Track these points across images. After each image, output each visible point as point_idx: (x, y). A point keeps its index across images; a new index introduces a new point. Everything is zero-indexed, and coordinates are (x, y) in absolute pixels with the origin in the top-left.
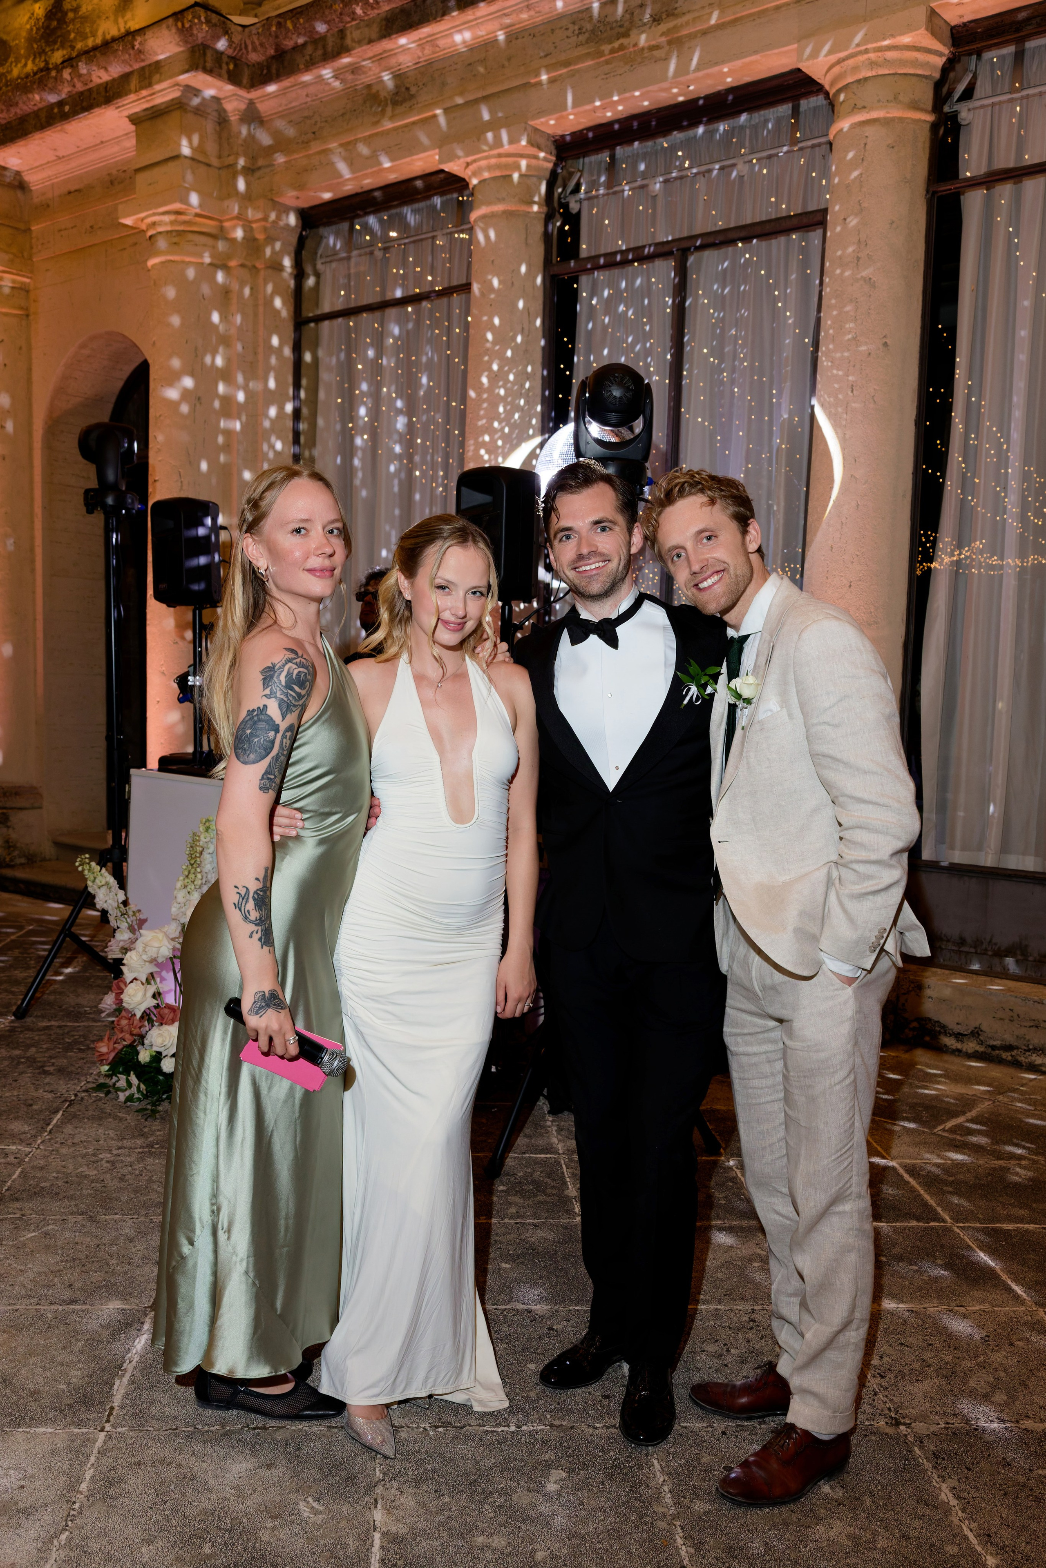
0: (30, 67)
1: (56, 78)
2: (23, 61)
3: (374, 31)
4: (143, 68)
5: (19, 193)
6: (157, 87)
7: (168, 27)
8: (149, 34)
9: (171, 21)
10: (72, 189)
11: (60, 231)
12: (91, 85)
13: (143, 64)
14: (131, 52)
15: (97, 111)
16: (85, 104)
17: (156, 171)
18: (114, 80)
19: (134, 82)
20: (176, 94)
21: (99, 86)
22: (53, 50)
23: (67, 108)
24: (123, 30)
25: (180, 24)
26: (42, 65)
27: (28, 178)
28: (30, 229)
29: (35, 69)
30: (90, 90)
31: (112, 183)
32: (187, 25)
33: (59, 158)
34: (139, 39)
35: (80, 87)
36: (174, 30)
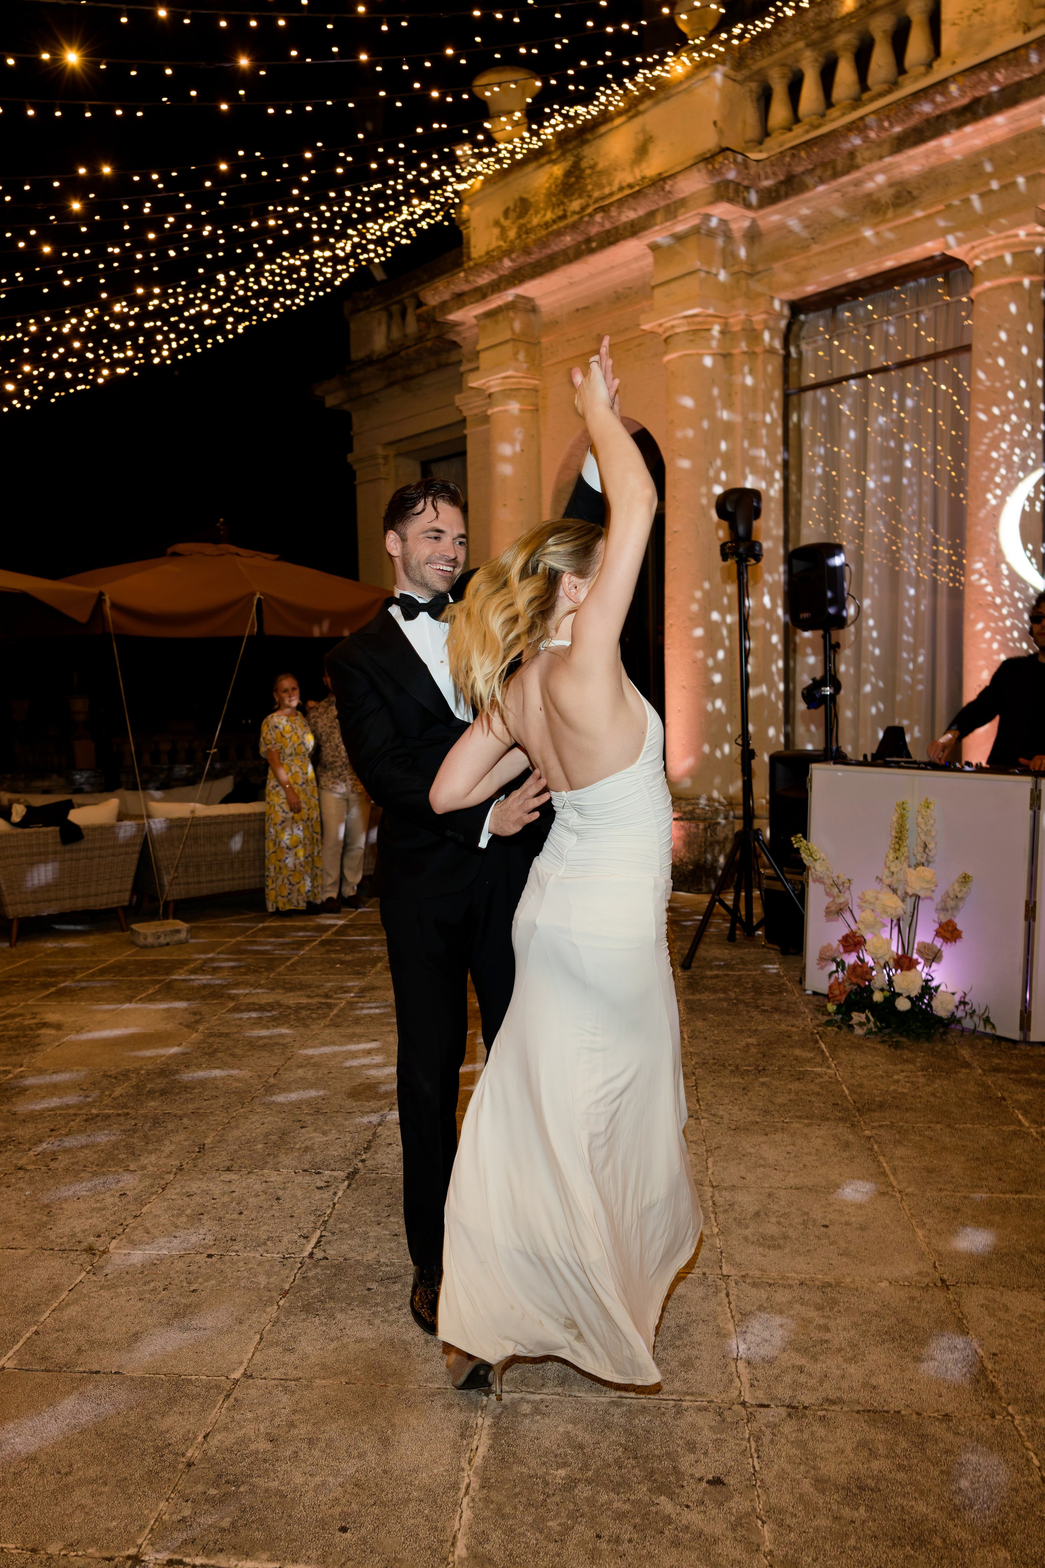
0: (549, 216)
1: (588, 222)
2: (542, 212)
3: (886, 147)
4: (668, 206)
5: (532, 316)
6: (680, 218)
7: (699, 171)
8: (680, 177)
9: (702, 165)
10: (580, 306)
11: (568, 341)
12: (617, 224)
13: (668, 202)
14: (661, 193)
15: (622, 242)
16: (611, 239)
17: (673, 286)
18: (640, 218)
19: (659, 217)
20: (696, 221)
21: (626, 223)
22: (571, 201)
23: (594, 245)
24: (638, 177)
25: (710, 167)
26: (561, 213)
27: (540, 302)
28: (539, 343)
29: (554, 217)
30: (617, 228)
31: (618, 298)
32: (717, 166)
33: (571, 284)
34: (670, 182)
35: (608, 226)
36: (704, 171)
